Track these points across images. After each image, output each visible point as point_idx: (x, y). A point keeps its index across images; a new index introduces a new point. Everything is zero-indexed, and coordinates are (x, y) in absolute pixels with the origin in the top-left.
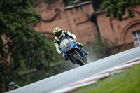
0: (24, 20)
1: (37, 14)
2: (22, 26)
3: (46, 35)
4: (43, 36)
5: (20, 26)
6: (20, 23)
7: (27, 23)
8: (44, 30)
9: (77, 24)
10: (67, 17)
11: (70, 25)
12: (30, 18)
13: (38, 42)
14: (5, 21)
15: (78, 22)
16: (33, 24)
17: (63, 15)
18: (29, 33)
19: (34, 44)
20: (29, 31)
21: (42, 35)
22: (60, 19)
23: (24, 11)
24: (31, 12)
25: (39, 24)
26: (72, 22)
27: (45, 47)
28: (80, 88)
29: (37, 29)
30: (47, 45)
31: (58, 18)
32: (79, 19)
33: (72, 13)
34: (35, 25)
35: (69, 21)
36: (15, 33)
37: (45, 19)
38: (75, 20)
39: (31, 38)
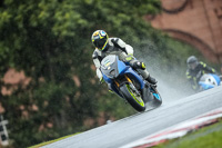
0: (135, 8)
2: (132, 20)
3: (170, 35)
4: (166, 37)
5: (129, 18)
6: (129, 14)
7: (140, 15)
8: (166, 26)
9: (220, 17)
10: (204, 5)
11: (208, 18)
12: (144, 6)
14: (105, 10)
15: (220, 13)
16: (150, 16)
17: (197, 2)
18: (144, 30)
20: (142, 26)
21: (163, 34)
22: (192, 7)
25: (158, 16)
26: (211, 13)
29: (155, 25)
31: (188, 7)
32: (221, 8)
34: (153, 18)
35: (206, 12)
36: (120, 30)
37: (167, 7)
38: (216, 11)
39: (147, 38)
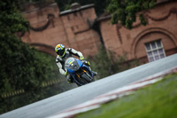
0: (8, 27)
1: (25, 20)
2: (6, 36)
3: (37, 48)
4: (33, 49)
5: (3, 35)
6: (4, 32)
7: (13, 32)
8: (33, 41)
9: (76, 34)
10: (63, 24)
11: (66, 34)
12: (15, 25)
13: (26, 56)
15: (76, 30)
16: (20, 33)
17: (57, 22)
18: (15, 44)
19: (22, 59)
20: (15, 42)
21: (31, 47)
22: (54, 27)
23: (9, 16)
24: (17, 18)
25: (27, 33)
26: (69, 30)
27: (35, 62)
28: (80, 114)
29: (24, 40)
30: (38, 60)
31: (51, 25)
32: (77, 27)
33: (69, 19)
34: (23, 35)
35: (65, 30)
37: (35, 26)
38: (72, 29)
39: (18, 51)
